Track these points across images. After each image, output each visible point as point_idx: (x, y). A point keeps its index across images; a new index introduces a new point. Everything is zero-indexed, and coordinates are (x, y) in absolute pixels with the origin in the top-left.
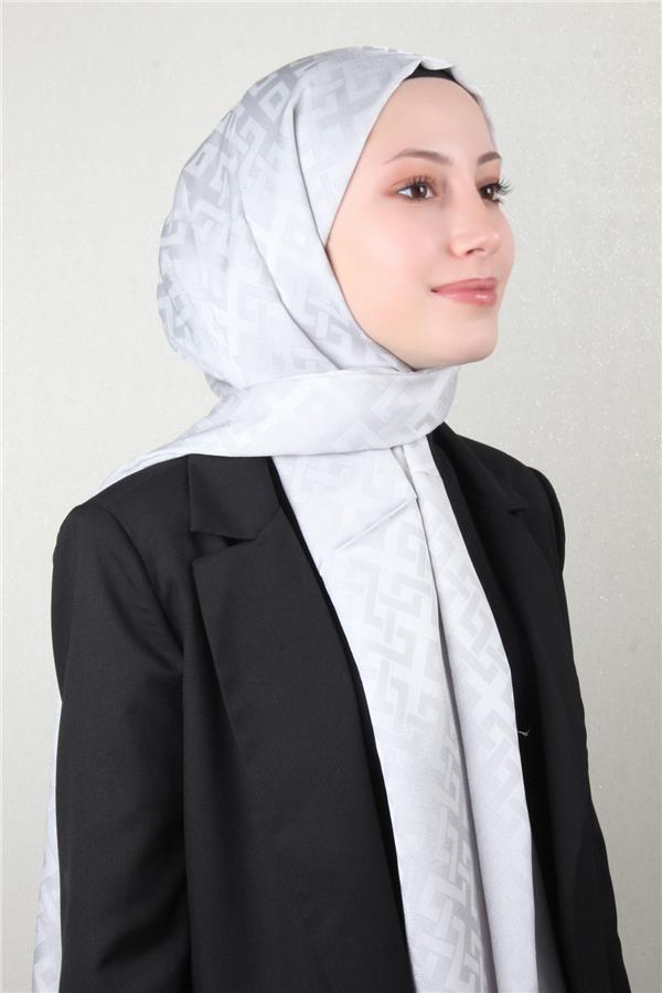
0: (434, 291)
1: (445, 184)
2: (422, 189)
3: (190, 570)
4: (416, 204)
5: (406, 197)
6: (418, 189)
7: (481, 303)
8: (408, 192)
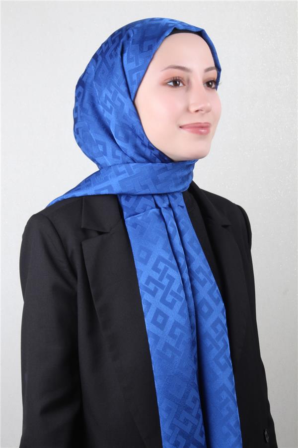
0: (181, 127)
1: (189, 81)
2: (178, 83)
3: (81, 245)
4: (175, 89)
5: (170, 86)
6: (176, 82)
7: (201, 133)
8: (171, 84)
